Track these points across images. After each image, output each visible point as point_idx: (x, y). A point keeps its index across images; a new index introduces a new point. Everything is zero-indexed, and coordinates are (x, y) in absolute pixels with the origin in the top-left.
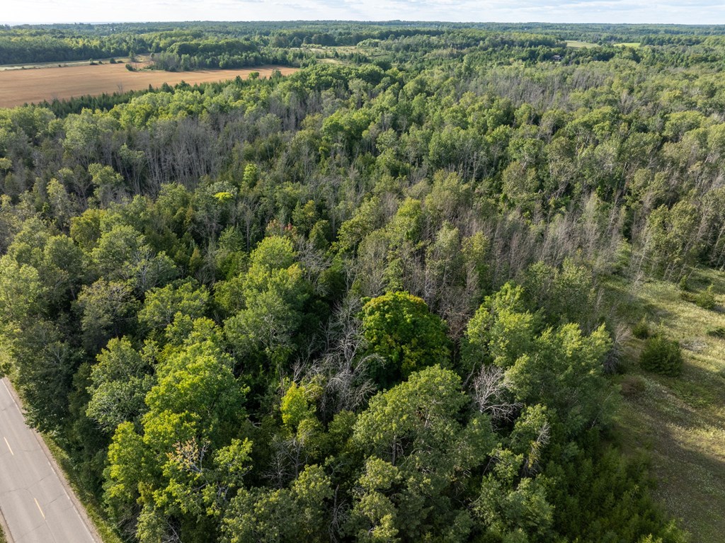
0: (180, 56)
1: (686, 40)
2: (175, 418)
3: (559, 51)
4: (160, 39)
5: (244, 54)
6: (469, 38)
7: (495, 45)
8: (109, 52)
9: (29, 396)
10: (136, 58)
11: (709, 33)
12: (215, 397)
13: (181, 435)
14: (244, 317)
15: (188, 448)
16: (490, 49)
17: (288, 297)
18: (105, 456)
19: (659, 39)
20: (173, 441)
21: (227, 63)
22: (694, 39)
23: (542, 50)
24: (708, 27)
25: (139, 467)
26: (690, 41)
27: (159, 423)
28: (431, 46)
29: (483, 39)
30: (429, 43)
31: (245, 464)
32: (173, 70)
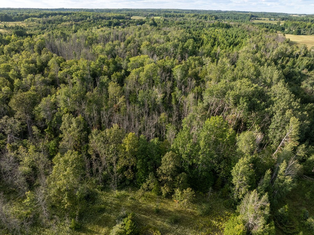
1: (179, 15)
3: (123, 21)
6: (83, 16)
7: (95, 19)
11: (189, 13)
16: (92, 21)
19: (169, 15)
22: (182, 15)
23: (115, 21)
24: (189, 10)
26: (180, 16)
28: (62, 21)
29: (90, 17)
30: (61, 19)
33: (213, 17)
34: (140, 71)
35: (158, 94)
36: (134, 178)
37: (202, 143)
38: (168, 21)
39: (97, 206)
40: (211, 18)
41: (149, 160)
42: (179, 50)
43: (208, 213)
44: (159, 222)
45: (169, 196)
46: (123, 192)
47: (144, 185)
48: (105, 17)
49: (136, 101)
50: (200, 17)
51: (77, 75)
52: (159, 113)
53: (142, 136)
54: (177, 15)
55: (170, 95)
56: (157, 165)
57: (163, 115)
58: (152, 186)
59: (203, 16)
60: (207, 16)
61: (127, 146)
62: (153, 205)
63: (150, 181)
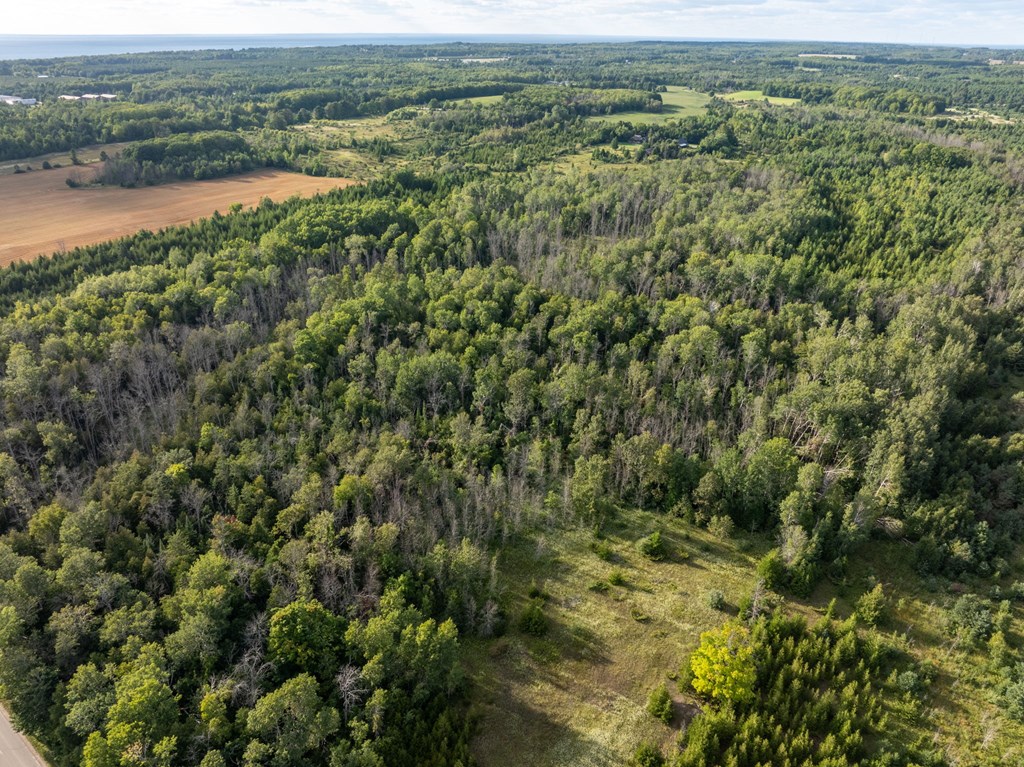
0: (140, 163)
2: (128, 727)
3: (641, 128)
4: (112, 122)
5: (227, 157)
6: (532, 106)
7: (565, 117)
8: (40, 147)
9: (15, 708)
10: (79, 157)
12: (155, 707)
13: (131, 740)
14: (180, 635)
15: (136, 747)
16: (556, 125)
17: (213, 613)
18: (80, 751)
20: (126, 744)
21: (204, 172)
23: (620, 129)
25: (105, 760)
27: (117, 731)
28: (481, 123)
29: (549, 108)
30: (479, 117)
31: (171, 753)
32: (131, 186)
33: (931, 104)
34: (682, 341)
35: (707, 388)
36: (663, 500)
37: (750, 468)
38: (776, 121)
39: (617, 521)
40: (920, 108)
41: (684, 480)
42: (767, 283)
43: (747, 550)
44: (688, 548)
45: (703, 525)
46: (647, 513)
47: (676, 508)
48: (591, 106)
49: (671, 395)
50: (883, 103)
51: (581, 341)
52: (706, 419)
53: (678, 450)
54: (808, 91)
55: (729, 390)
56: (693, 486)
57: (711, 424)
58: (685, 510)
59: (895, 100)
60: (909, 100)
61: (660, 460)
62: (683, 532)
63: (682, 505)
